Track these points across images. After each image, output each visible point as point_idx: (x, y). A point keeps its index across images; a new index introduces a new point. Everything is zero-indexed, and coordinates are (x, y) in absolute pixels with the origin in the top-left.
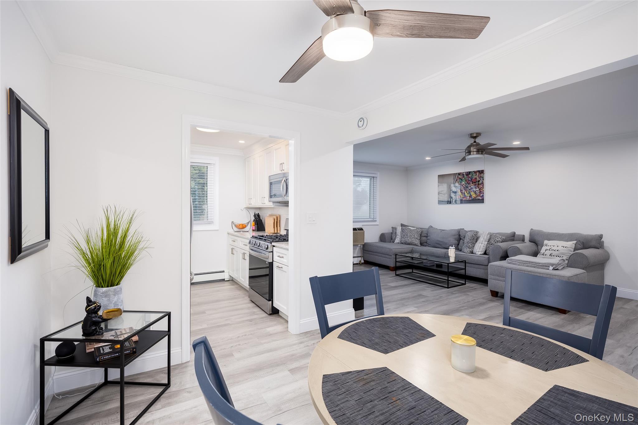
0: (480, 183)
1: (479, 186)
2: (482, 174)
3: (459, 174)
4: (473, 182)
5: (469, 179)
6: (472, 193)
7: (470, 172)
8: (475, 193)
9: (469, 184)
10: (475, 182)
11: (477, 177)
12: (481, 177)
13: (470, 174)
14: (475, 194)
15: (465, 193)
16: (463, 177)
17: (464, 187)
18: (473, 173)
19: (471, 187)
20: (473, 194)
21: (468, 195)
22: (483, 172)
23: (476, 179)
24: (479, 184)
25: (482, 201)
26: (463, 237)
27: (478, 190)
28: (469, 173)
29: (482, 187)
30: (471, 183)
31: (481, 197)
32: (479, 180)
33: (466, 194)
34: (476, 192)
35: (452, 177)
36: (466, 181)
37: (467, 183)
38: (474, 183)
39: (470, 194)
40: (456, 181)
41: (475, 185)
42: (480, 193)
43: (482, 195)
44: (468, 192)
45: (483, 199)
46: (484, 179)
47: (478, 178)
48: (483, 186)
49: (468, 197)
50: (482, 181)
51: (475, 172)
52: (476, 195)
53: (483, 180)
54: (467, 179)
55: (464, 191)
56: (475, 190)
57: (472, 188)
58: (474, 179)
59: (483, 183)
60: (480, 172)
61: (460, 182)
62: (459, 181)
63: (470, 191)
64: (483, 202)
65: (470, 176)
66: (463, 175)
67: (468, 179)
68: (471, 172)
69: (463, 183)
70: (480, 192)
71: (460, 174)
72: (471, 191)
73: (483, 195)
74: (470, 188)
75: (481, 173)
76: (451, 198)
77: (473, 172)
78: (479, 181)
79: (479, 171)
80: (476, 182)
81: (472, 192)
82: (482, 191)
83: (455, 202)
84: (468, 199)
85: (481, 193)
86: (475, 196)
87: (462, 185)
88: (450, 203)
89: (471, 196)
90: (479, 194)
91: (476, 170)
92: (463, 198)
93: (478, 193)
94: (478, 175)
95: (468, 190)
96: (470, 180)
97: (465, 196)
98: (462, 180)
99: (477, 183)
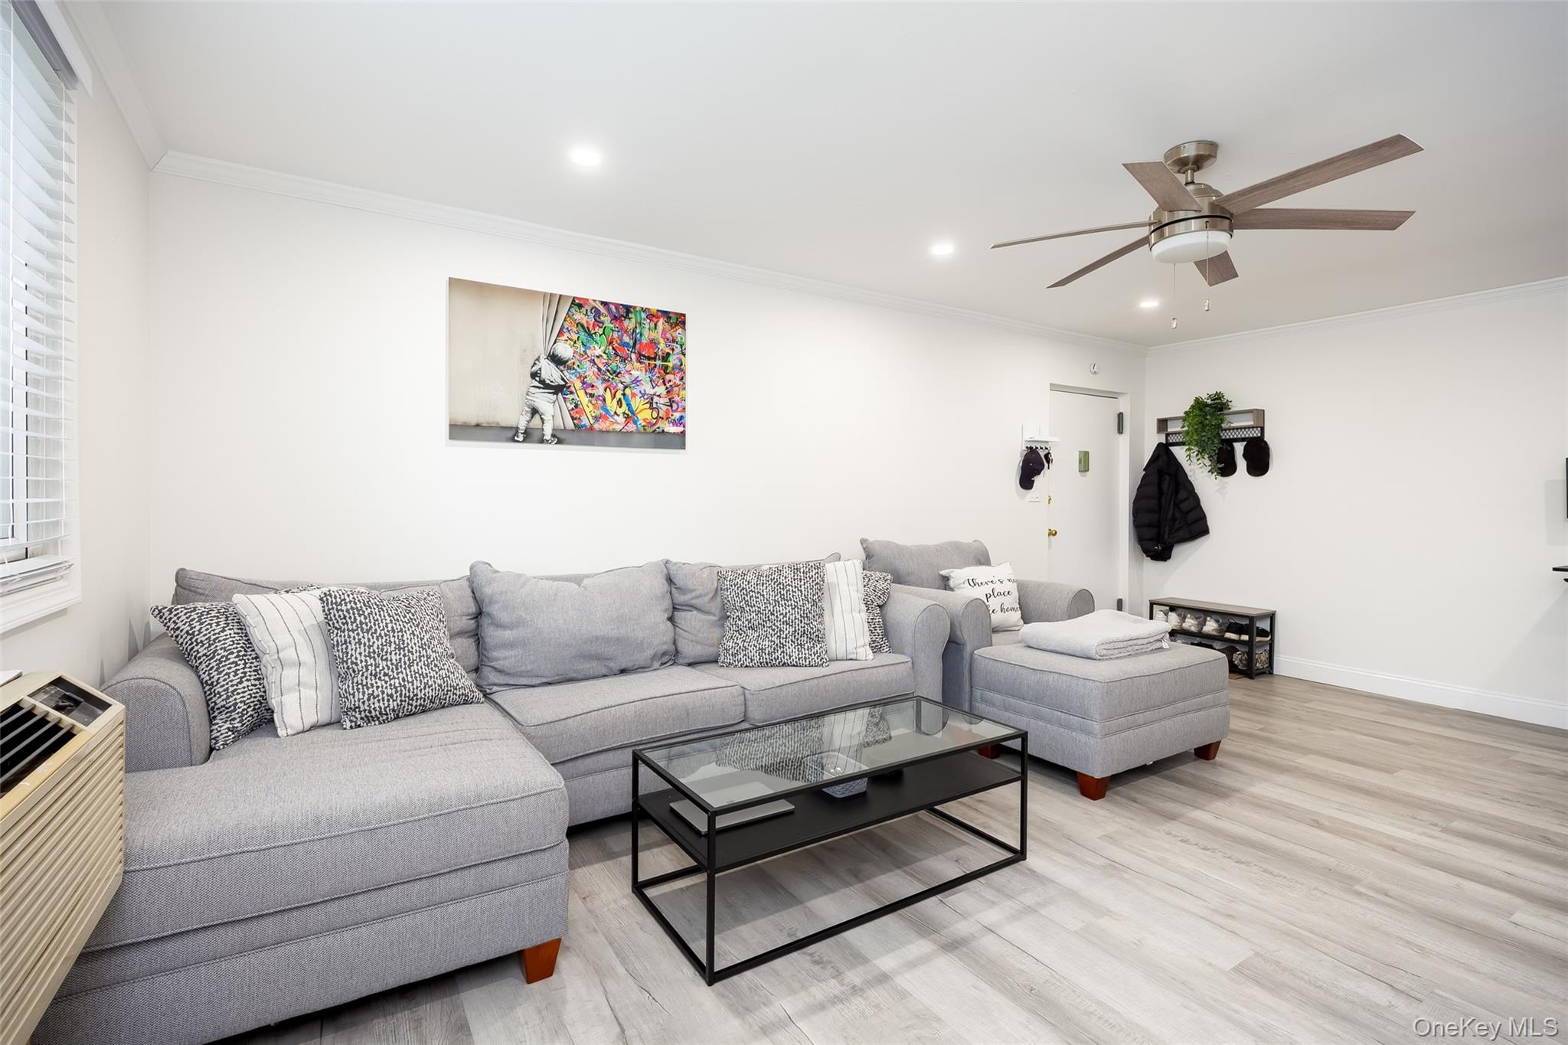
0: (670, 365)
1: (668, 377)
2: (680, 331)
3: (578, 304)
4: (640, 355)
5: (626, 339)
6: (638, 403)
7: (628, 309)
8: (651, 404)
9: (624, 360)
10: (649, 358)
11: (657, 335)
12: (674, 341)
13: (630, 315)
14: (651, 408)
15: (604, 400)
16: (598, 322)
17: (599, 369)
18: (644, 315)
19: (635, 373)
20: (641, 407)
21: (620, 411)
22: (683, 323)
23: (653, 343)
24: (667, 367)
25: (679, 441)
26: (707, 599)
27: (665, 392)
28: (622, 311)
29: (678, 382)
30: (633, 356)
31: (675, 423)
32: (668, 350)
33: (612, 405)
34: (656, 399)
35: (539, 310)
36: (611, 343)
37: (616, 355)
38: (647, 362)
39: (628, 405)
40: (560, 333)
41: (652, 369)
42: (671, 406)
43: (677, 415)
44: (619, 395)
45: (683, 433)
46: (687, 352)
47: (662, 341)
48: (682, 379)
49: (621, 419)
50: (680, 360)
51: (652, 316)
52: (655, 415)
53: (684, 355)
54: (616, 335)
55: (600, 390)
56: (652, 392)
57: (636, 381)
58: (644, 340)
59: (680, 368)
60: (669, 318)
61: (579, 344)
62: (575, 337)
63: (628, 391)
64: (682, 446)
65: (629, 324)
66: (598, 313)
67: (620, 338)
68: (635, 308)
69: (599, 352)
70: (671, 402)
71: (580, 306)
72: (634, 395)
73: (682, 417)
74: (627, 379)
75: (674, 326)
76: (535, 411)
77: (643, 310)
78: (668, 354)
79: (666, 314)
80: (654, 359)
81: (638, 398)
82: (676, 398)
83: (553, 436)
84: (618, 427)
85: (675, 406)
86: (649, 417)
87: (593, 362)
88: (523, 441)
89: (630, 417)
90: (667, 412)
91: (654, 306)
92: (596, 419)
93: (664, 408)
94: (664, 332)
95: (621, 386)
96: (627, 345)
97: (607, 411)
98: (590, 335)
99: (659, 363)
